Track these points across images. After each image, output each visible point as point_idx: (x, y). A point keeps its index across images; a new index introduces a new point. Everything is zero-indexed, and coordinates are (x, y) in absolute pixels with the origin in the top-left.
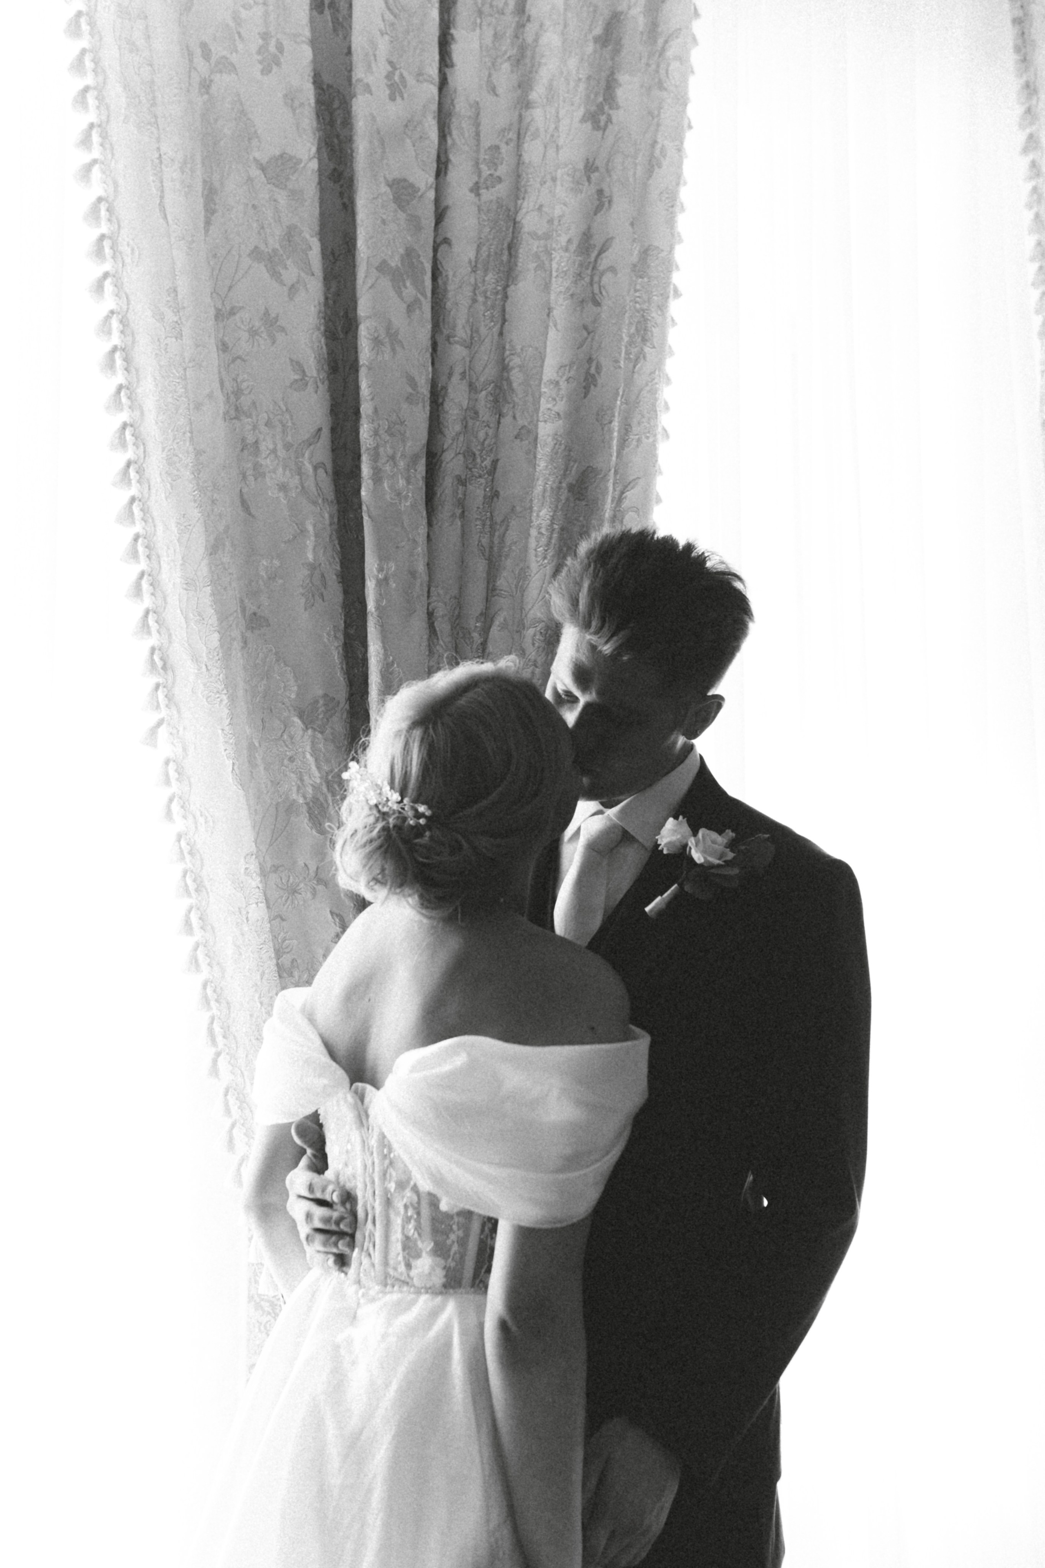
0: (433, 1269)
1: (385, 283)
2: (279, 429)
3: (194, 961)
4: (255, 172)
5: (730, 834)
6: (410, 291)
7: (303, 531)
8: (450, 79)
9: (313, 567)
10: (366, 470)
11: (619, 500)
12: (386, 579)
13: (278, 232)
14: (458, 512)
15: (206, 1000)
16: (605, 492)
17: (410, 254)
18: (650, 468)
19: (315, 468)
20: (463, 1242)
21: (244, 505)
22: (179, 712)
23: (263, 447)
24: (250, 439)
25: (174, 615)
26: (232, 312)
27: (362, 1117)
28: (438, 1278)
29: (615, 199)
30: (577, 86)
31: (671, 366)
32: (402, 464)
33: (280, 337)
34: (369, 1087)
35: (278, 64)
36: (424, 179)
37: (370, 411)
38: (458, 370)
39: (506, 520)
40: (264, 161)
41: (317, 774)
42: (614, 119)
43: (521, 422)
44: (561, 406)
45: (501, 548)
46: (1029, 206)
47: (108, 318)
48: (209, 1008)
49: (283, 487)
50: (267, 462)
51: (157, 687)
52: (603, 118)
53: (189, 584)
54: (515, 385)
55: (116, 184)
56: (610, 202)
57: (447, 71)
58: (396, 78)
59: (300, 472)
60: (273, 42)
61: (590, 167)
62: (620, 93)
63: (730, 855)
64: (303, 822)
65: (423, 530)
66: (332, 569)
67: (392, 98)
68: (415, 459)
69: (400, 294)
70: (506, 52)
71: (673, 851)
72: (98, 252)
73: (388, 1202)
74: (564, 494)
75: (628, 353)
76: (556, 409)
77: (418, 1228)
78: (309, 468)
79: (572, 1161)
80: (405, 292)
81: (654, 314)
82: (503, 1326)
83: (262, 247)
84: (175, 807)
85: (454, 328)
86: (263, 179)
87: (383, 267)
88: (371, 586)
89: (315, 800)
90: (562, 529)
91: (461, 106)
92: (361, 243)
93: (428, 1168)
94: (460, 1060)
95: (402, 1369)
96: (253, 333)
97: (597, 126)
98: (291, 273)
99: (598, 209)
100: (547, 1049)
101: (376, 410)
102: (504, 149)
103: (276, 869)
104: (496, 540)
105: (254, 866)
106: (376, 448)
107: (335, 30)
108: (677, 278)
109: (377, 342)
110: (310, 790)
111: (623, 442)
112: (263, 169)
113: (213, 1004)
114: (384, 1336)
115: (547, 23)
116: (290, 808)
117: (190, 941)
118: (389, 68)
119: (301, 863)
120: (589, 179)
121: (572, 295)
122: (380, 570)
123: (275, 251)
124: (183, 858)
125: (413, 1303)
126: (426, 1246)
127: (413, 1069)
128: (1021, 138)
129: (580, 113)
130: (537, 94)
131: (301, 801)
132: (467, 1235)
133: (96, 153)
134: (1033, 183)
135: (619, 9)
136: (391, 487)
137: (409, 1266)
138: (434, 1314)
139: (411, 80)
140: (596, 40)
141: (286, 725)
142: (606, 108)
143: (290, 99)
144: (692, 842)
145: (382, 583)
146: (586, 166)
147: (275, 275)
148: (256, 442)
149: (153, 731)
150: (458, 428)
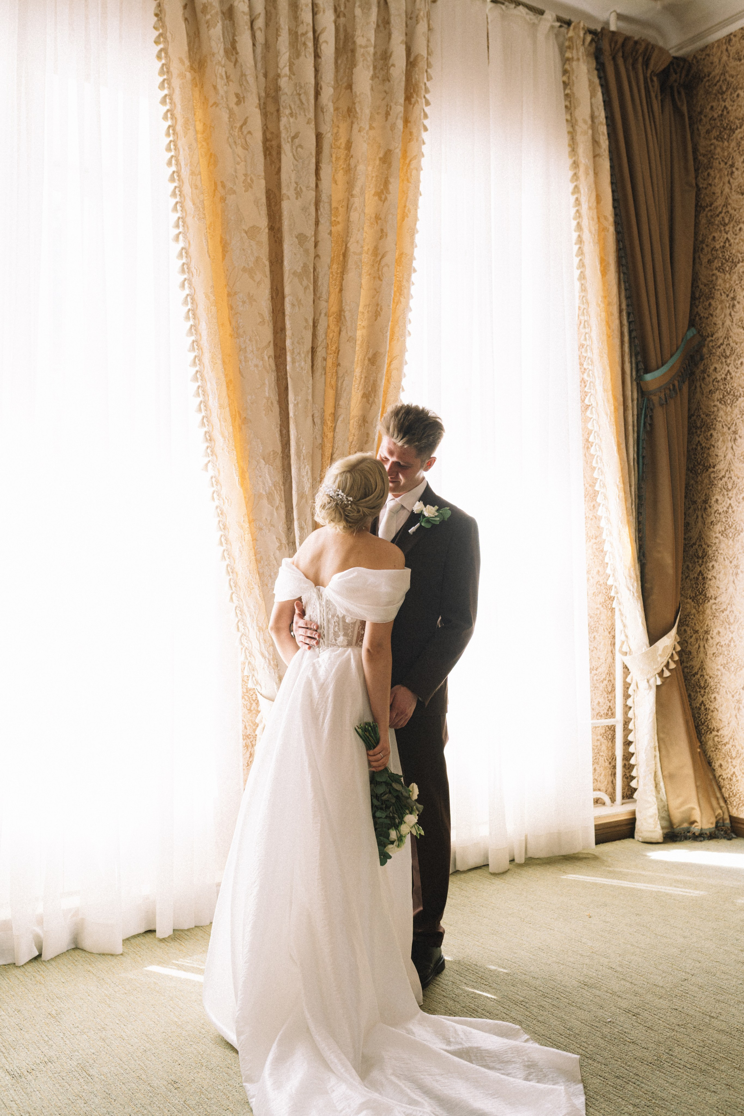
0: (343, 640)
1: (296, 280)
2: (254, 342)
3: (223, 557)
4: (244, 235)
5: (436, 507)
6: (305, 282)
7: (264, 384)
8: (319, 186)
9: (268, 399)
10: (289, 359)
11: (390, 364)
12: (298, 403)
13: (253, 259)
14: (323, 372)
15: (228, 572)
16: (384, 361)
17: (305, 266)
18: (403, 350)
19: (269, 358)
20: (353, 632)
21: (240, 372)
22: (217, 458)
23: (248, 350)
24: (243, 347)
25: (215, 419)
26: (236, 293)
27: (320, 596)
28: (345, 643)
29: (388, 235)
30: (372, 180)
31: (412, 303)
32: (303, 355)
33: (254, 303)
34: (321, 587)
35: (251, 187)
36: (310, 232)
37: (290, 335)
38: (324, 312)
39: (343, 376)
40: (247, 229)
41: (270, 482)
42: (389, 198)
43: (349, 334)
44: (365, 323)
45: (341, 388)
46: (574, 219)
47: (186, 297)
48: (230, 575)
49: (256, 366)
50: (250, 356)
51: (207, 448)
52: (383, 197)
53: (221, 406)
54: (347, 318)
55: (189, 242)
56: (386, 235)
57: (319, 182)
58: (298, 189)
59: (262, 359)
60: (249, 178)
61: (377, 218)
62: (391, 187)
63: (437, 514)
64: (265, 502)
65: (311, 382)
66: (275, 398)
67: (297, 198)
68: (308, 352)
69: (301, 284)
70: (341, 166)
71: (418, 512)
72: (183, 271)
73: (329, 621)
74: (366, 362)
75: (394, 300)
76: (363, 324)
77: (339, 629)
78: (266, 358)
79: (389, 603)
80: (303, 283)
81: (404, 283)
82: (368, 651)
83: (247, 266)
84: (215, 495)
85: (322, 293)
86: (246, 237)
87: (294, 273)
88: (291, 407)
89: (270, 493)
90: (366, 377)
91: (324, 197)
92: (286, 263)
93: (345, 608)
94: (355, 574)
95: (336, 666)
96: (244, 302)
97: (380, 199)
98: (258, 276)
99: (381, 238)
100: (382, 571)
101: (293, 334)
102: (340, 209)
103: (254, 520)
104: (339, 385)
105: (246, 519)
106: (293, 349)
107: (271, 164)
108: (415, 264)
109: (293, 305)
110: (267, 488)
111: (391, 339)
112: (246, 233)
113: (231, 574)
114: (329, 658)
115: (360, 161)
116: (260, 496)
117: (222, 549)
118: (296, 185)
119: (264, 518)
120: (377, 223)
121: (370, 274)
122: (295, 400)
123: (252, 267)
124: (219, 516)
125: (338, 650)
126: (341, 633)
127: (339, 578)
128: (571, 186)
129: (373, 192)
130: (356, 191)
131: (264, 493)
132: (354, 630)
133: (181, 229)
134: (577, 208)
135: (390, 148)
136: (300, 365)
137: (336, 640)
138: (345, 651)
139: (304, 189)
140: (380, 159)
141: (258, 462)
142: (385, 192)
143: (256, 202)
144: (424, 509)
145: (296, 405)
146: (375, 217)
147: (252, 278)
148: (245, 348)
149: (207, 465)
150: (323, 337)
